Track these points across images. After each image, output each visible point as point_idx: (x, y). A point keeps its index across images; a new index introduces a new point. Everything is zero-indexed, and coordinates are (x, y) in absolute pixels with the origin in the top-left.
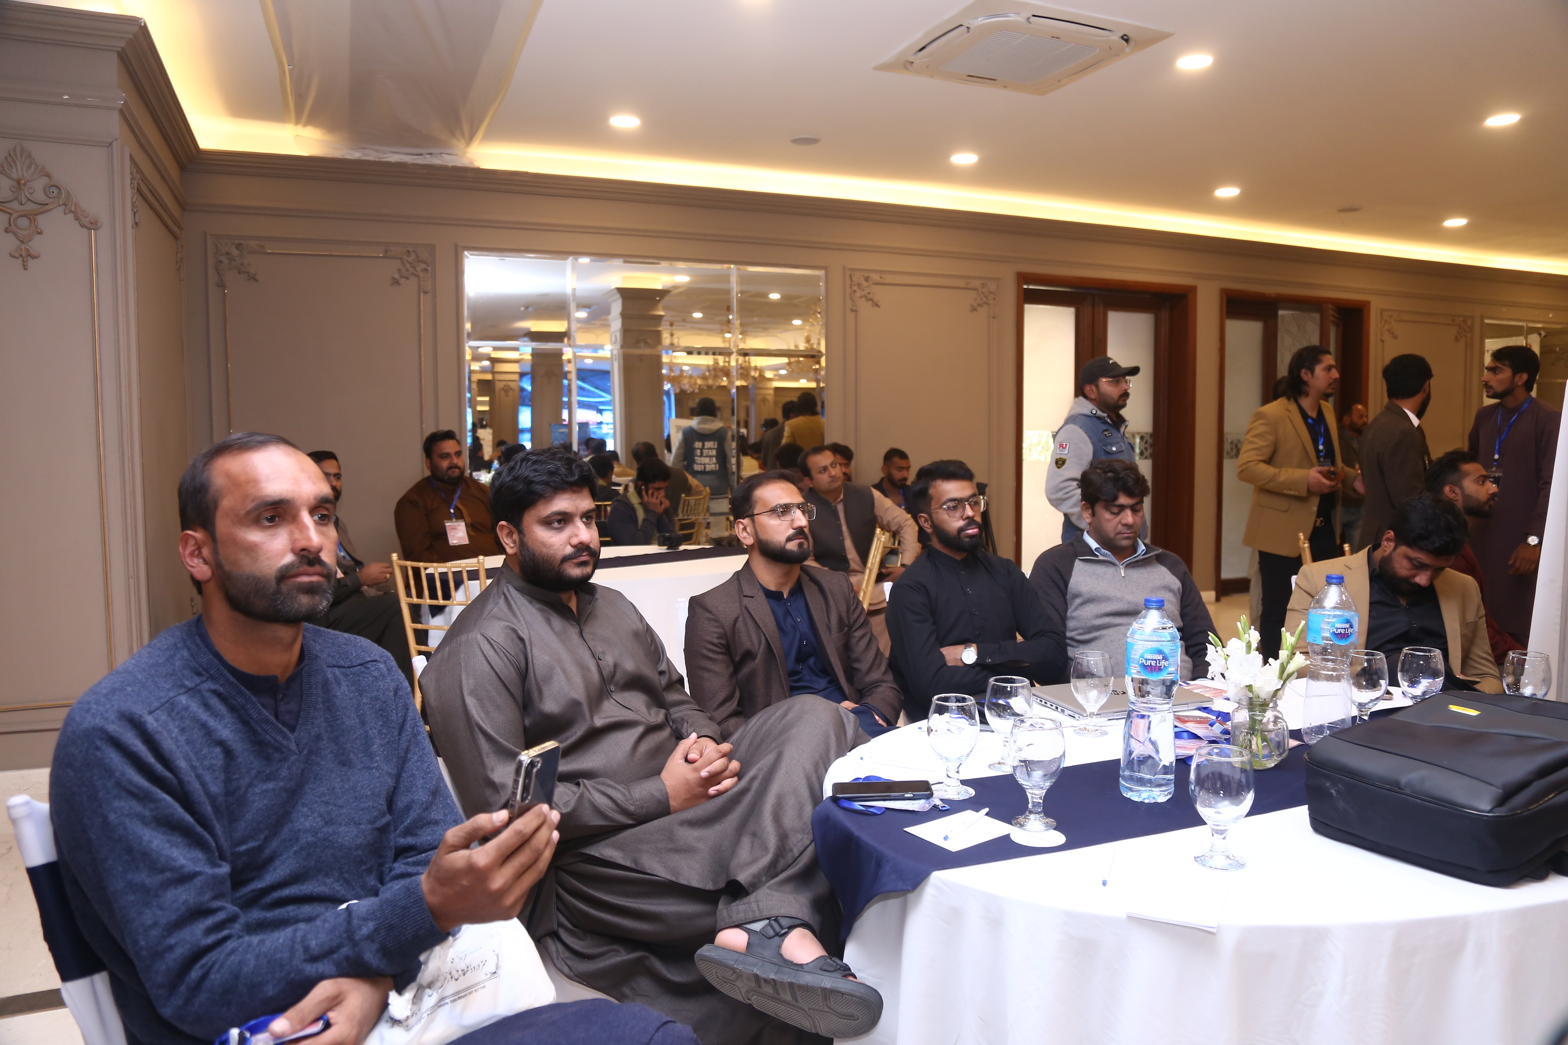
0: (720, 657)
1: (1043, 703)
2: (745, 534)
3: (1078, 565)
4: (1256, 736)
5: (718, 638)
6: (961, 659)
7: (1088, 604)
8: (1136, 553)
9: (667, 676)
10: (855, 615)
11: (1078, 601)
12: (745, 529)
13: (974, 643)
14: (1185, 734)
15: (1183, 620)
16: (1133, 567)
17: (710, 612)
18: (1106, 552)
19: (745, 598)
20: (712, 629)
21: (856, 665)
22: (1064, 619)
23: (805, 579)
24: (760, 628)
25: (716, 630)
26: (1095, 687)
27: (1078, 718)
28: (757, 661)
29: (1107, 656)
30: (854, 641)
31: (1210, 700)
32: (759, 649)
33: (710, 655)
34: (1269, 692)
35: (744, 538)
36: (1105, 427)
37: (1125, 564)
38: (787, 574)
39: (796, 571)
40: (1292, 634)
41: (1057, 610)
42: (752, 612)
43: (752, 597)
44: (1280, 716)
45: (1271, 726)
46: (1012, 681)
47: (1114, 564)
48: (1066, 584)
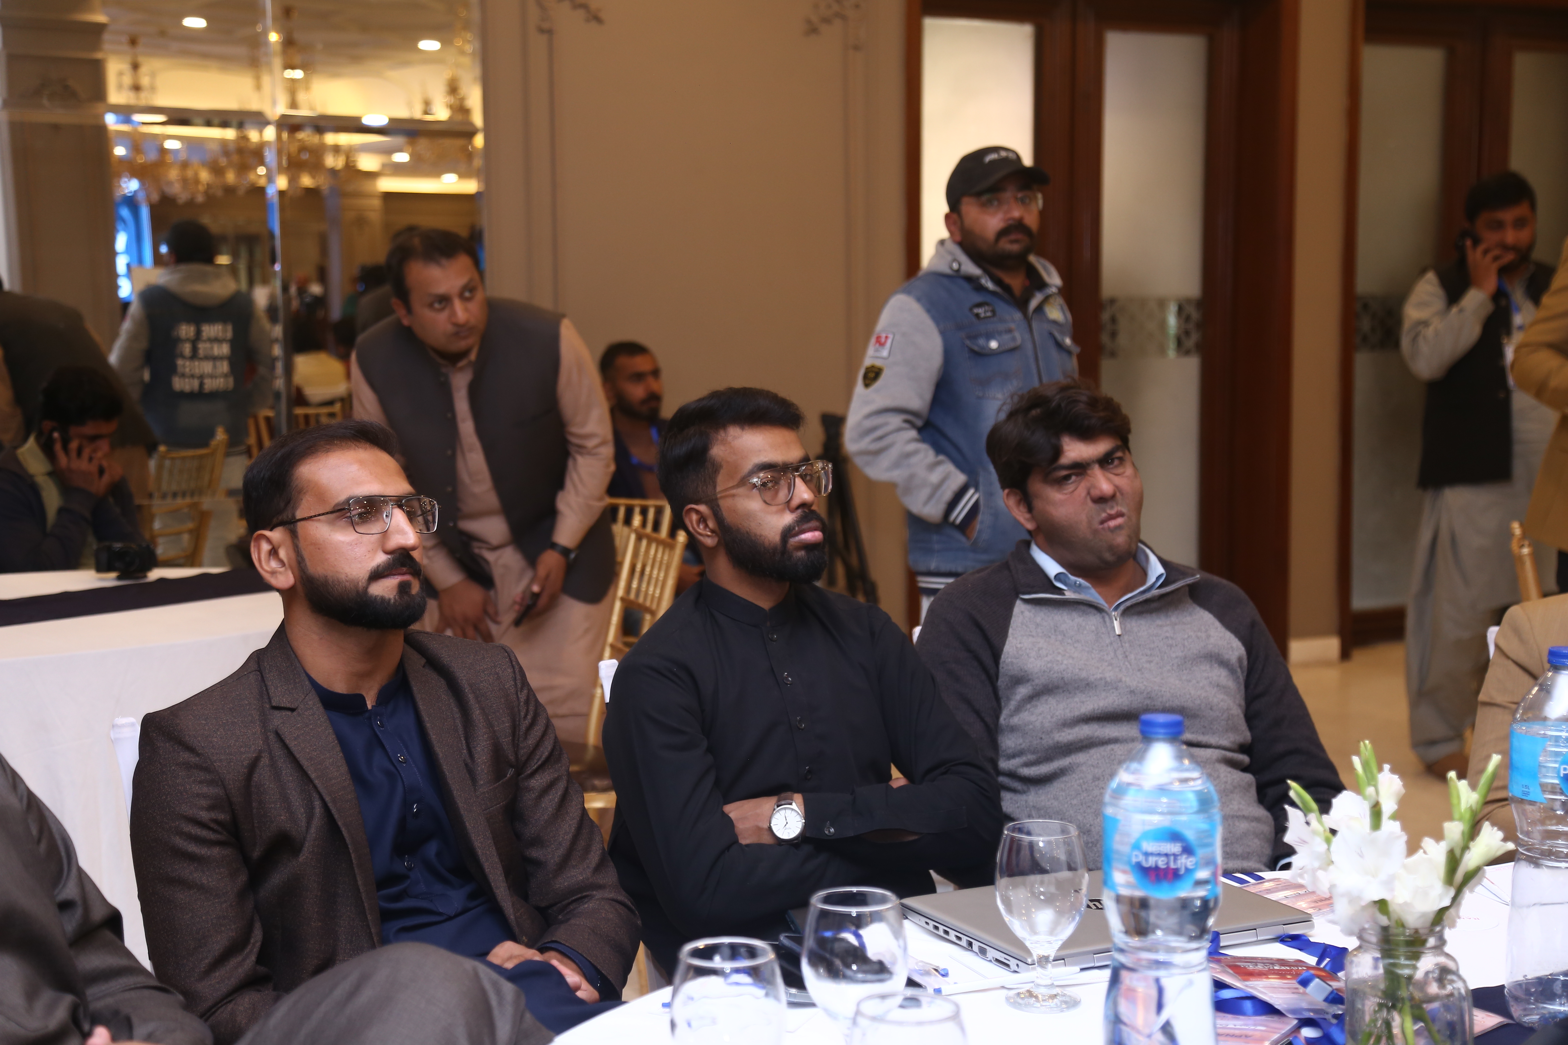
0: (216, 851)
1: (941, 933)
2: (274, 564)
3: (1021, 613)
4: (1400, 1012)
5: (211, 808)
6: (770, 829)
7: (1043, 699)
8: (1144, 582)
9: (79, 912)
10: (531, 741)
11: (1023, 691)
12: (274, 552)
13: (798, 792)
14: (1248, 1005)
15: (1251, 727)
16: (1140, 614)
17: (191, 749)
18: (1080, 580)
19: (276, 712)
20: (197, 789)
21: (535, 853)
22: (992, 731)
23: (416, 662)
24: (310, 780)
25: (205, 789)
26: (1050, 900)
27: (1015, 968)
28: (304, 856)
29: (1073, 831)
30: (528, 798)
31: (1306, 919)
32: (308, 827)
33: (192, 848)
34: (1424, 915)
35: (273, 573)
36: (977, 298)
37: (1122, 608)
38: (373, 653)
39: (396, 645)
40: (1473, 786)
41: (977, 713)
42: (292, 744)
43: (292, 710)
44: (1451, 965)
45: (1433, 989)
46: (860, 900)
47: (1098, 609)
48: (996, 654)
